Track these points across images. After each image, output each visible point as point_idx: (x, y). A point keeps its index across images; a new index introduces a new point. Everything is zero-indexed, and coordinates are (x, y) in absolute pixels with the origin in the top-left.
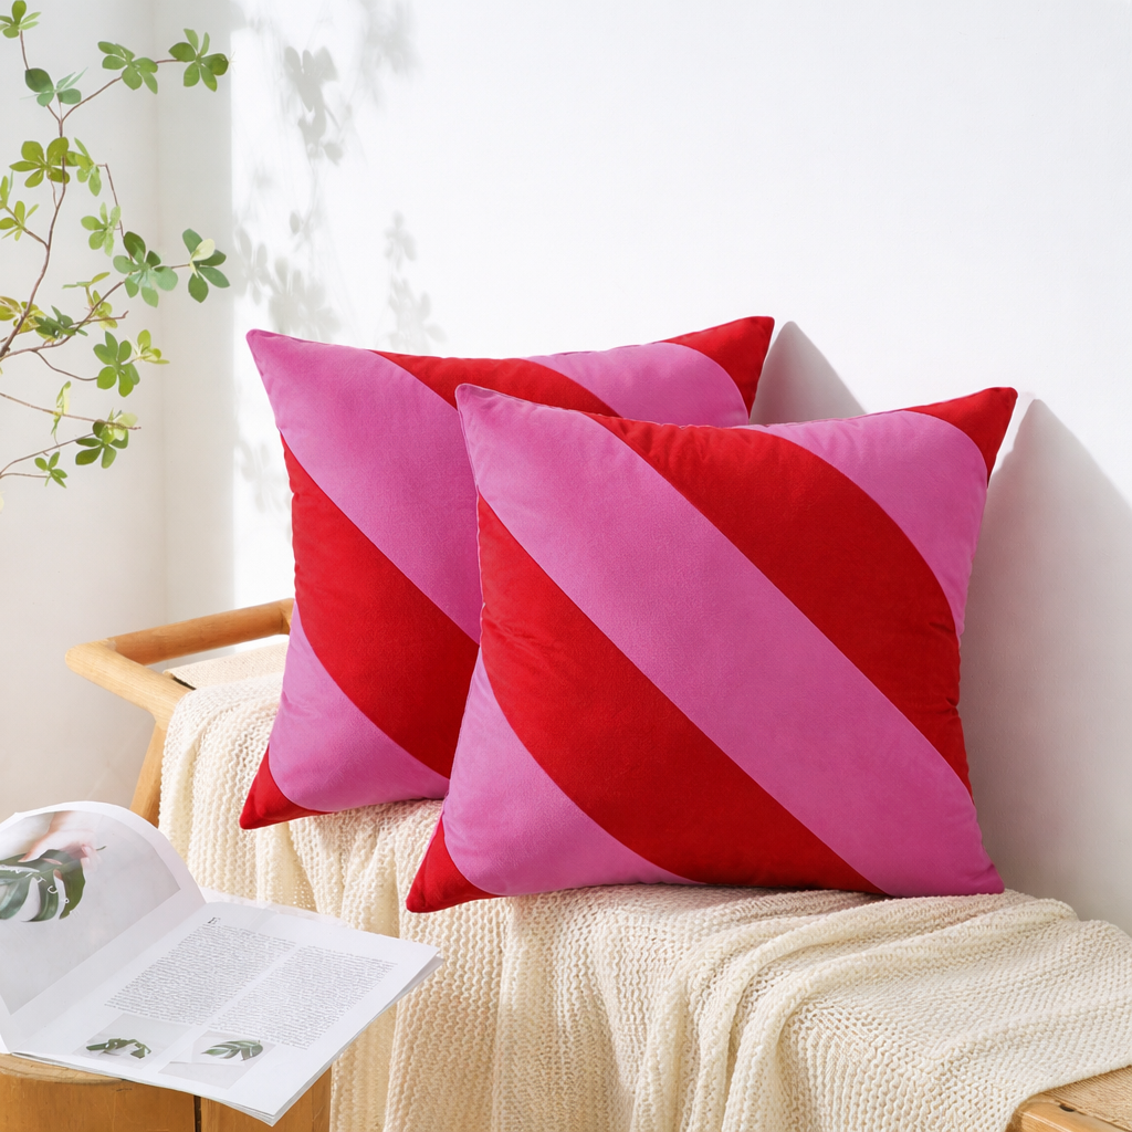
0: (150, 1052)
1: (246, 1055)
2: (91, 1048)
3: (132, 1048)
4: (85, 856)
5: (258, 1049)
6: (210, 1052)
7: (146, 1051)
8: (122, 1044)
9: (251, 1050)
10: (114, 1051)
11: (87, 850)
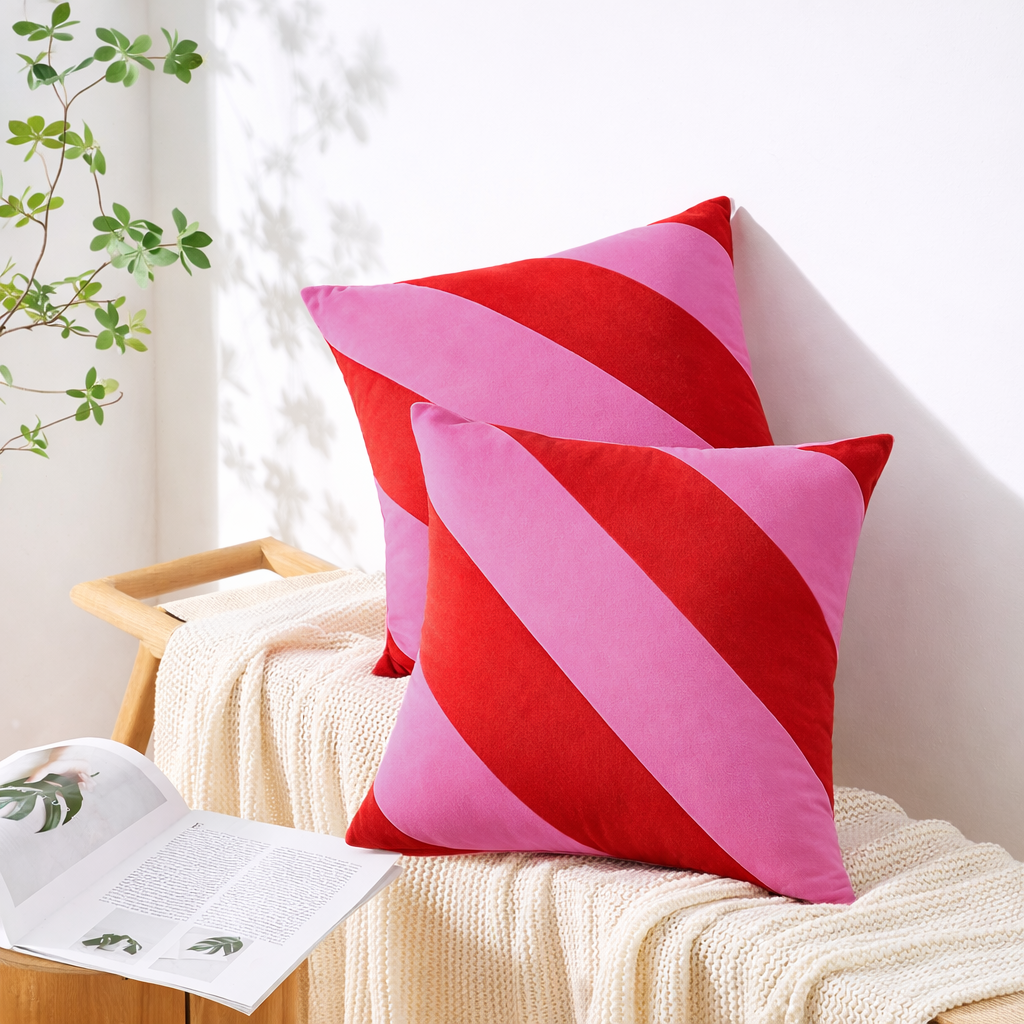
0: (141, 947)
1: (227, 952)
2: (88, 943)
3: (124, 943)
4: (81, 780)
5: (238, 945)
6: (194, 948)
7: (137, 947)
8: (115, 939)
9: (231, 946)
10: (108, 947)
11: (83, 776)
